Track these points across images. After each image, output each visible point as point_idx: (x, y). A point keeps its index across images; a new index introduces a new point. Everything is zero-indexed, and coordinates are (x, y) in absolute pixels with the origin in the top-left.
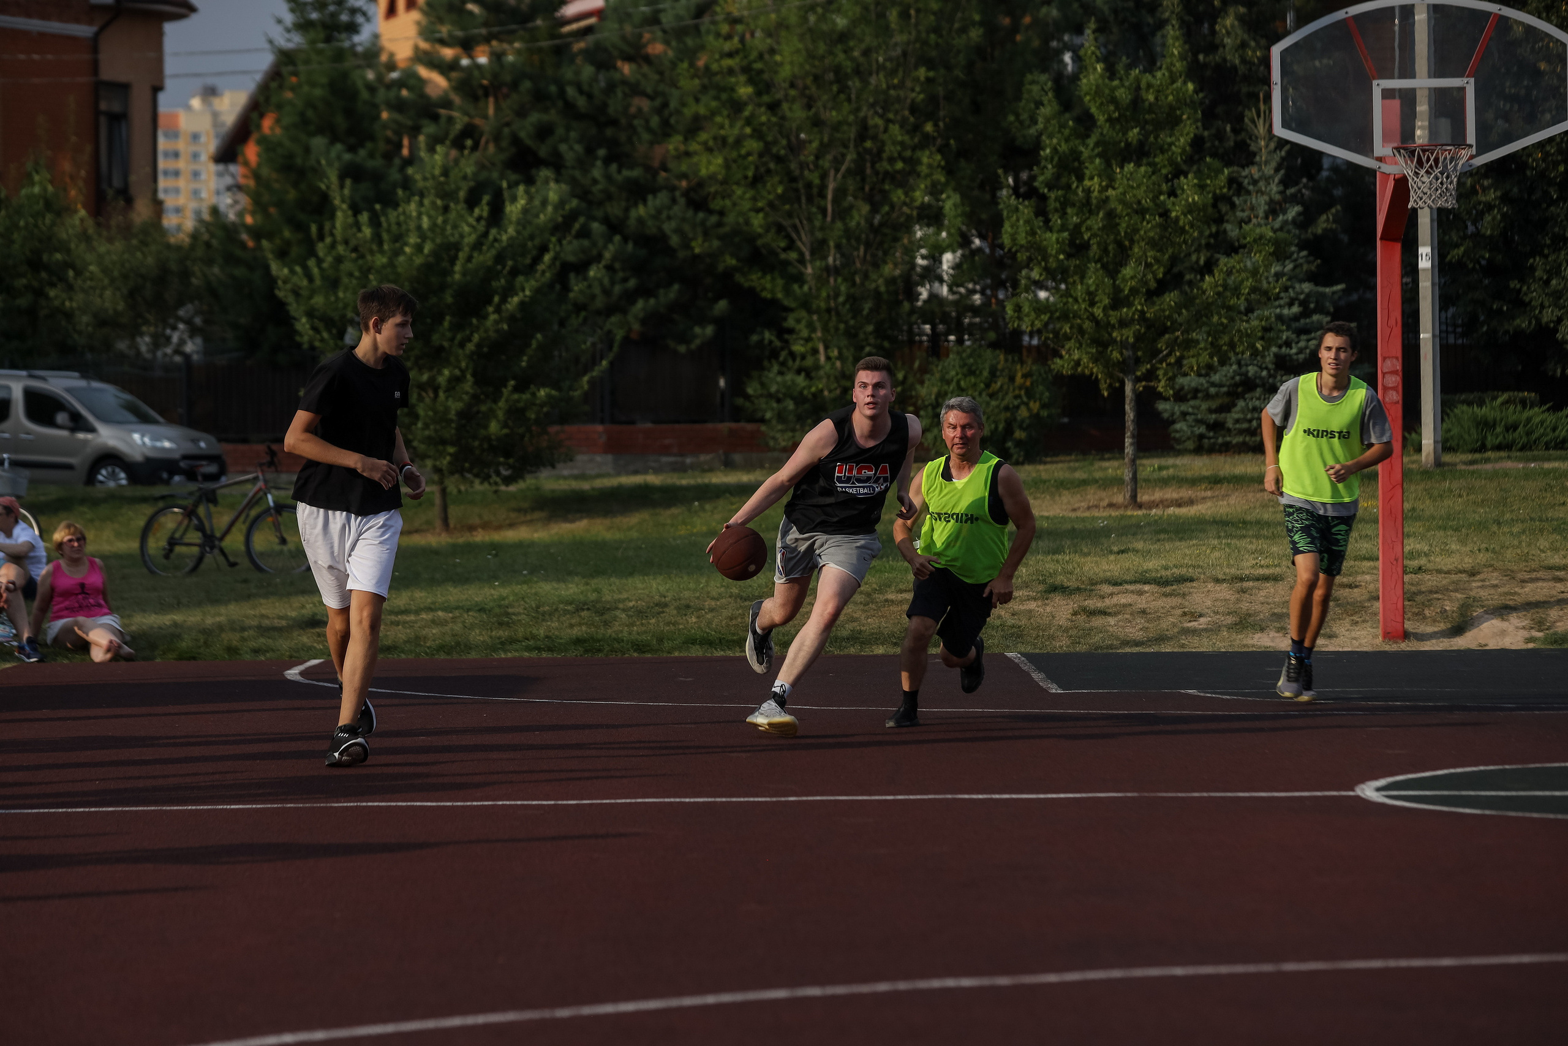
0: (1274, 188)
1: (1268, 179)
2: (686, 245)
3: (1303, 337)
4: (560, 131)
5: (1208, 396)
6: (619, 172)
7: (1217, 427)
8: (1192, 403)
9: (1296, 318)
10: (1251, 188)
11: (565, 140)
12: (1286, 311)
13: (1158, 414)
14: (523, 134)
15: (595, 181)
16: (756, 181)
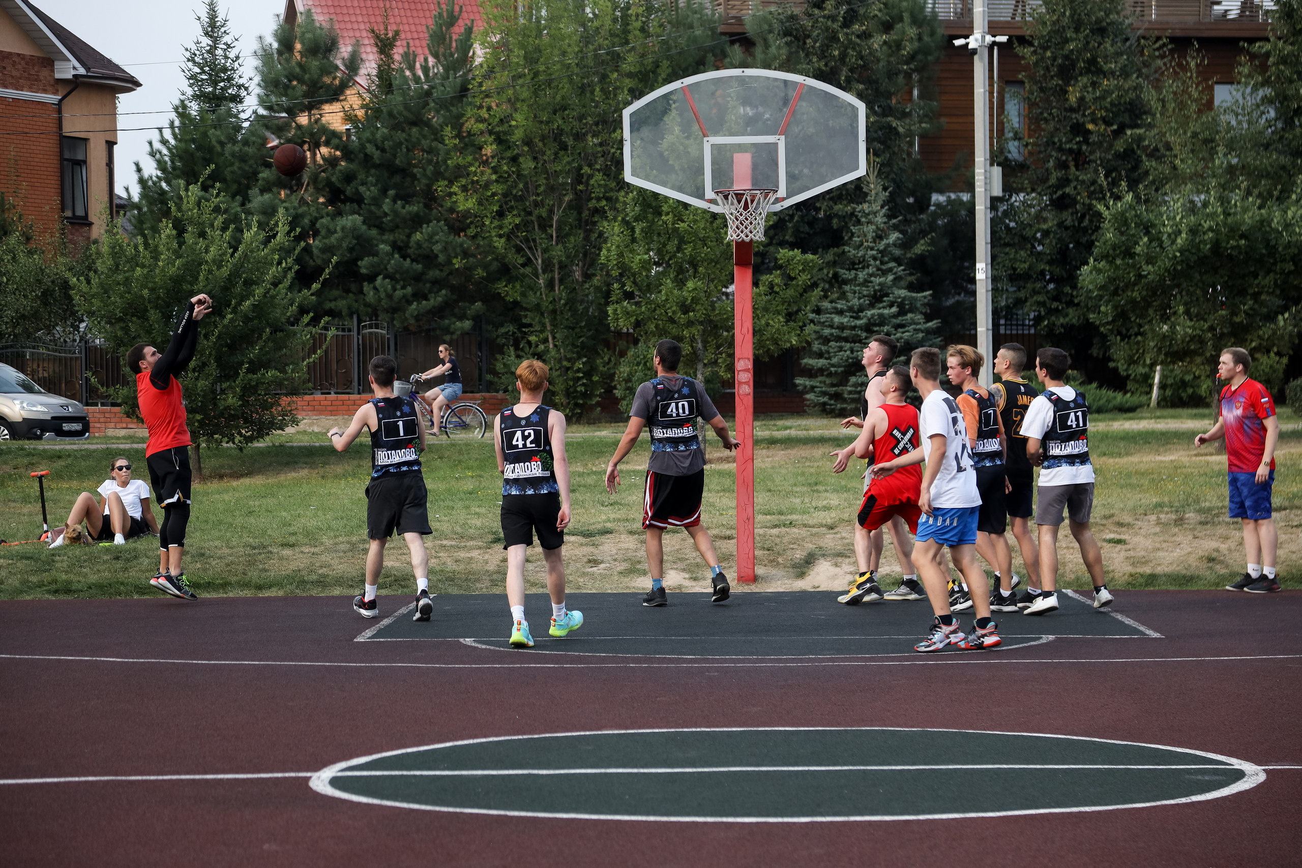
0: (880, 219)
1: (875, 213)
2: (449, 262)
3: (900, 330)
4: (361, 176)
5: (830, 375)
6: (403, 207)
7: (837, 396)
8: (820, 379)
9: (895, 316)
10: (863, 220)
11: (363, 184)
12: (886, 311)
13: (796, 386)
14: (334, 179)
15: (386, 215)
16: (501, 214)
